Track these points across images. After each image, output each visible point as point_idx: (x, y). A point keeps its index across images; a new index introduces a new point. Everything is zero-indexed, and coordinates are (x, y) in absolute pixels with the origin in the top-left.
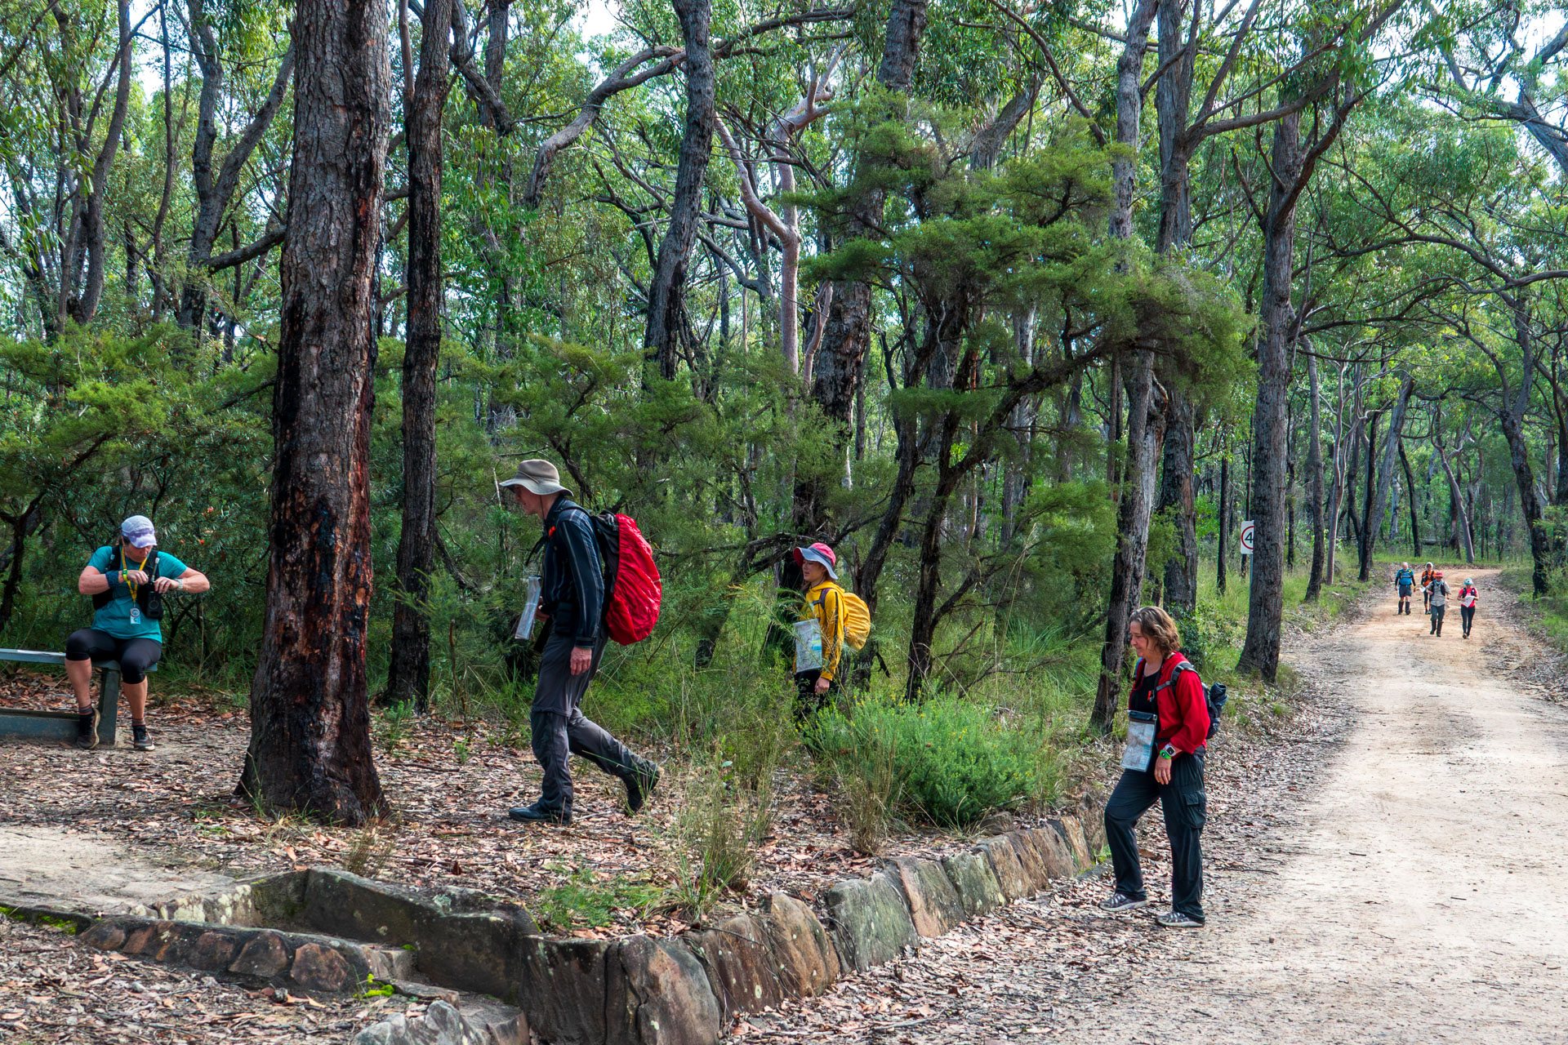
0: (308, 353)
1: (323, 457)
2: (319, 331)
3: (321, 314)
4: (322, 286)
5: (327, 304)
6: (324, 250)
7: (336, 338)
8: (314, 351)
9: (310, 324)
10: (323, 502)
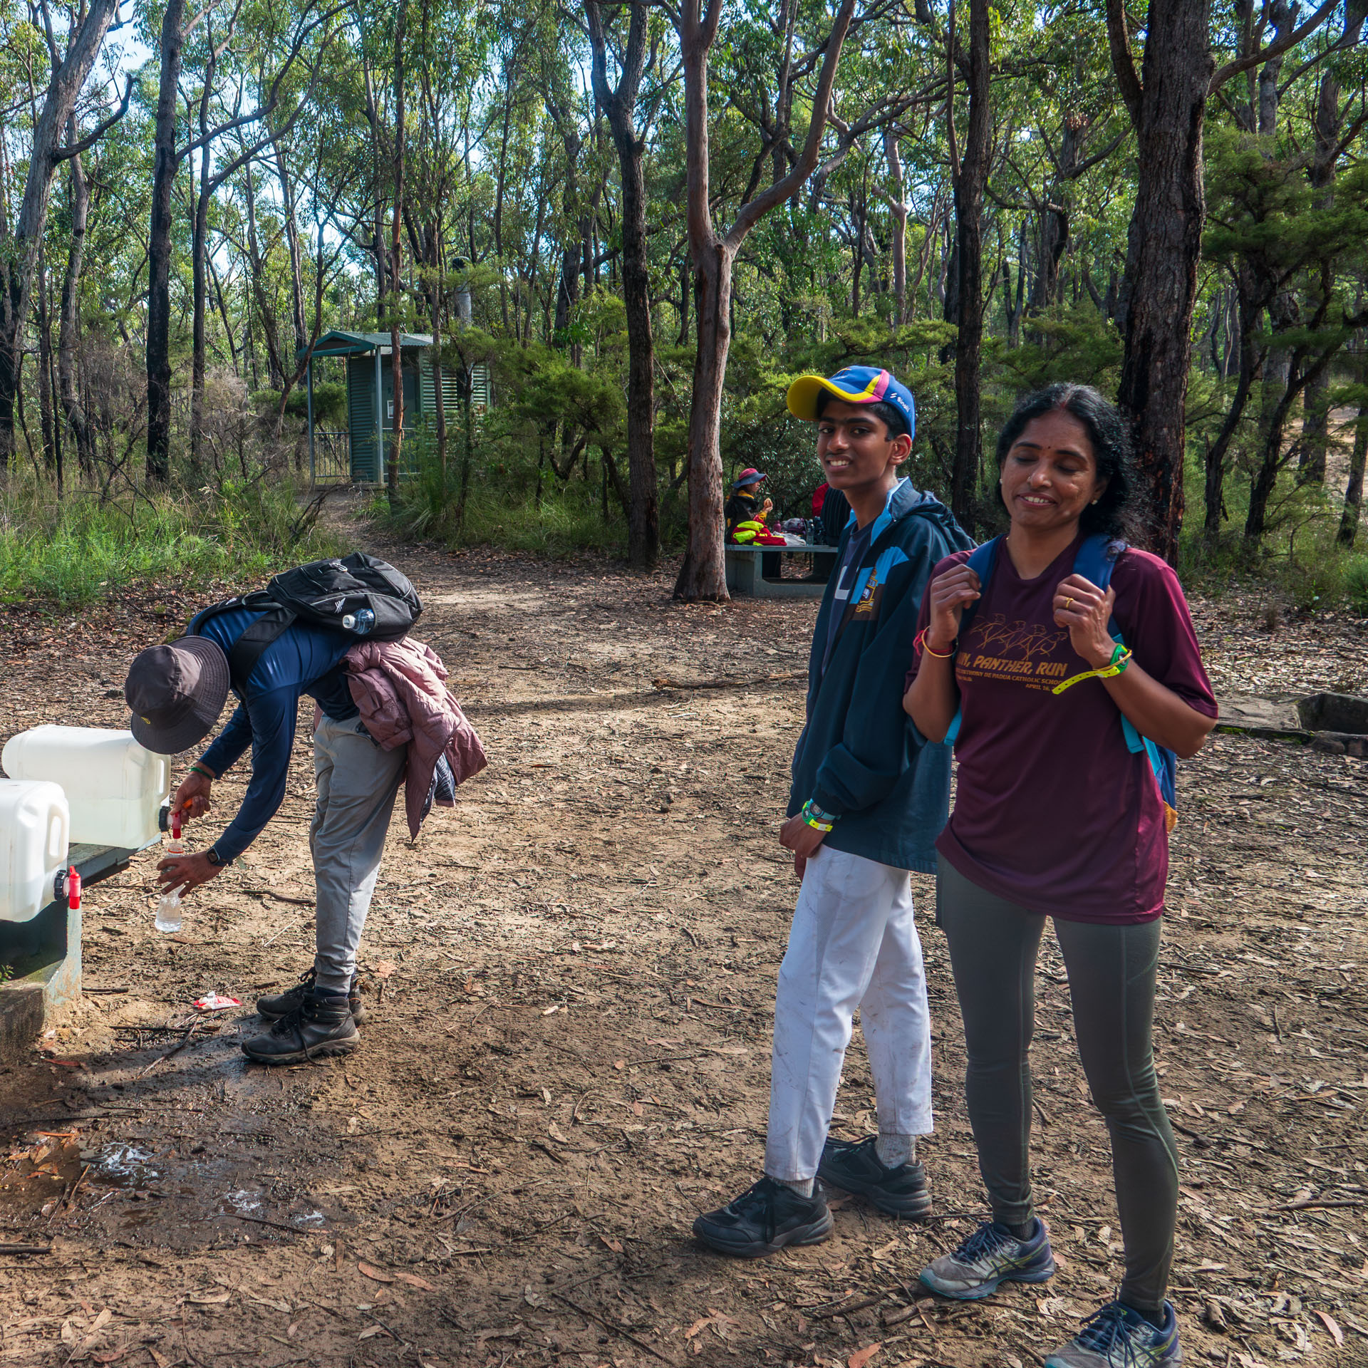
0: (1155, 366)
1: (1165, 430)
2: (1163, 352)
3: (1165, 341)
4: (1168, 324)
5: (1169, 335)
6: (1169, 301)
7: (1174, 355)
8: (1159, 364)
9: (1157, 348)
10: (1165, 458)
